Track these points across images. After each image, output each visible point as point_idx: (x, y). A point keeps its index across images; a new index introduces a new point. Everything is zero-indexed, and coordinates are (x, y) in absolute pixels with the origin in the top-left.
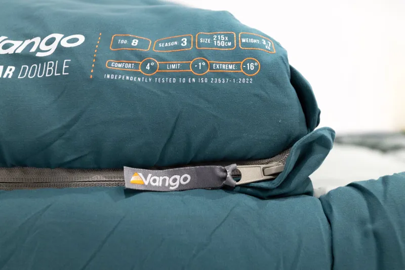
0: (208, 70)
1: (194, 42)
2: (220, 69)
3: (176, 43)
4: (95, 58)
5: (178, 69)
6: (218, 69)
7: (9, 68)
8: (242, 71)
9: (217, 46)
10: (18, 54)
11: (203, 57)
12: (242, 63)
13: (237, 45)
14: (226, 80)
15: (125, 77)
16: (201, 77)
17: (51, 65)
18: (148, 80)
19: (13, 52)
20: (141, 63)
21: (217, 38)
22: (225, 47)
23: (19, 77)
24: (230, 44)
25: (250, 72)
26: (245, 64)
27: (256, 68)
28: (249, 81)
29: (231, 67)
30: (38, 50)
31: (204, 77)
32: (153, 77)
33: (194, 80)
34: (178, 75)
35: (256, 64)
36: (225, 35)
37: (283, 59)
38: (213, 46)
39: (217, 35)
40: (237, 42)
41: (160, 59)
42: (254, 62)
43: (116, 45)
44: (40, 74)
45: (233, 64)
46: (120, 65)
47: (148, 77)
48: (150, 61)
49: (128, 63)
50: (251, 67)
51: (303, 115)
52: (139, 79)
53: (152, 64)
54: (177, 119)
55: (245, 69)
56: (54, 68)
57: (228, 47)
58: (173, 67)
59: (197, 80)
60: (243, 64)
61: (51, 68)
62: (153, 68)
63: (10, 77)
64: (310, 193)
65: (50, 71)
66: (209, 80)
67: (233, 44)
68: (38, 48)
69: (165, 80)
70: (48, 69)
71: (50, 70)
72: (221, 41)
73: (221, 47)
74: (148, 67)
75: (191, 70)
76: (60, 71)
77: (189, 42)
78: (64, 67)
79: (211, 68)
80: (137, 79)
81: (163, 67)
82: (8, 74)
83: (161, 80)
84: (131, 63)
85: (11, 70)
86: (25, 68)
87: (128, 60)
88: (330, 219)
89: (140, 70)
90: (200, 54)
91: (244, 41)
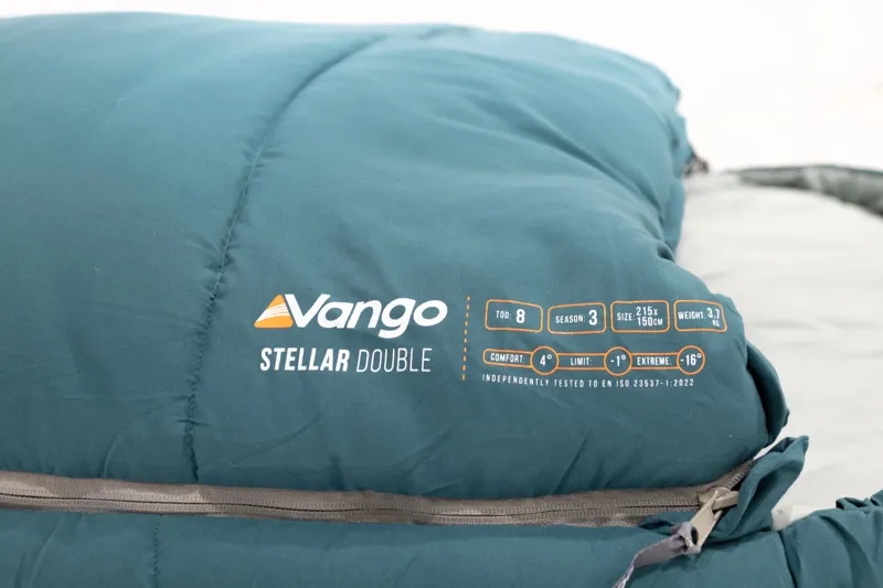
0: (630, 368)
1: (608, 318)
2: (647, 366)
3: (581, 318)
4: (466, 345)
5: (586, 366)
6: (643, 366)
7: (341, 352)
8: (679, 367)
9: (642, 328)
10: (350, 329)
11: (622, 346)
12: (679, 354)
13: (672, 325)
14: (655, 383)
15: (512, 379)
16: (619, 378)
17: (402, 354)
18: (544, 382)
19: (343, 326)
20: (532, 354)
21: (642, 312)
22: (654, 327)
23: (358, 370)
24: (660, 322)
25: (692, 368)
26: (683, 356)
27: (699, 361)
28: (689, 382)
29: (662, 361)
30: (381, 325)
31: (624, 378)
32: (551, 378)
33: (609, 383)
34: (587, 376)
35: (699, 356)
36: (654, 306)
37: (737, 343)
38: (637, 327)
39: (642, 305)
40: (672, 320)
41: (560, 349)
42: (696, 352)
43: (494, 321)
44: (389, 367)
45: (665, 356)
46: (503, 358)
47: (544, 378)
48: (546, 352)
49: (514, 354)
50: (692, 360)
51: (763, 414)
52: (532, 381)
53: (550, 357)
54: (585, 441)
55: (683, 365)
56: (408, 359)
57: (658, 327)
58: (580, 361)
59: (614, 384)
60: (680, 358)
61: (404, 359)
62: (550, 364)
63: (345, 369)
64: (767, 529)
65: (402, 363)
66: (632, 383)
67: (665, 322)
68: (380, 322)
69: (569, 383)
70: (399, 359)
71: (402, 361)
72: (647, 316)
73: (648, 328)
74: (543, 363)
75: (606, 368)
76: (417, 364)
77: (600, 317)
78: (424, 359)
79: (635, 364)
80: (528, 381)
81: (565, 363)
82: (342, 364)
83: (563, 384)
84: (519, 354)
85: (344, 356)
86: (364, 355)
87: (514, 348)
88: (796, 575)
89: (532, 366)
90: (617, 340)
91: (681, 316)
